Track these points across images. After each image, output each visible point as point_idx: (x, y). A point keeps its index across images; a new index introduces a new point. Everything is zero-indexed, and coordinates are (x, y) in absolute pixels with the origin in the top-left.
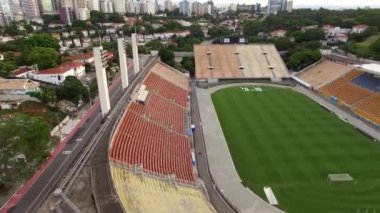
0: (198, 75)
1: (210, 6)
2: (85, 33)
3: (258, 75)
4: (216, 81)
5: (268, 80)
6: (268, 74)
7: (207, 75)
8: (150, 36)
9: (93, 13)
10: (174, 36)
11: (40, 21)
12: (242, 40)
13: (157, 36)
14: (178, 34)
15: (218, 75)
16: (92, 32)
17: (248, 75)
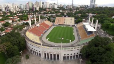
0: (55, 23)
1: (72, 6)
2: (37, 13)
3: (67, 24)
4: (58, 25)
5: (69, 25)
6: (70, 24)
7: (57, 23)
8: (50, 14)
9: (40, 8)
10: (56, 15)
11: (28, 10)
12: (67, 16)
13: (52, 14)
14: (57, 14)
15: (59, 24)
16: (38, 13)
17: (65, 24)
